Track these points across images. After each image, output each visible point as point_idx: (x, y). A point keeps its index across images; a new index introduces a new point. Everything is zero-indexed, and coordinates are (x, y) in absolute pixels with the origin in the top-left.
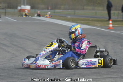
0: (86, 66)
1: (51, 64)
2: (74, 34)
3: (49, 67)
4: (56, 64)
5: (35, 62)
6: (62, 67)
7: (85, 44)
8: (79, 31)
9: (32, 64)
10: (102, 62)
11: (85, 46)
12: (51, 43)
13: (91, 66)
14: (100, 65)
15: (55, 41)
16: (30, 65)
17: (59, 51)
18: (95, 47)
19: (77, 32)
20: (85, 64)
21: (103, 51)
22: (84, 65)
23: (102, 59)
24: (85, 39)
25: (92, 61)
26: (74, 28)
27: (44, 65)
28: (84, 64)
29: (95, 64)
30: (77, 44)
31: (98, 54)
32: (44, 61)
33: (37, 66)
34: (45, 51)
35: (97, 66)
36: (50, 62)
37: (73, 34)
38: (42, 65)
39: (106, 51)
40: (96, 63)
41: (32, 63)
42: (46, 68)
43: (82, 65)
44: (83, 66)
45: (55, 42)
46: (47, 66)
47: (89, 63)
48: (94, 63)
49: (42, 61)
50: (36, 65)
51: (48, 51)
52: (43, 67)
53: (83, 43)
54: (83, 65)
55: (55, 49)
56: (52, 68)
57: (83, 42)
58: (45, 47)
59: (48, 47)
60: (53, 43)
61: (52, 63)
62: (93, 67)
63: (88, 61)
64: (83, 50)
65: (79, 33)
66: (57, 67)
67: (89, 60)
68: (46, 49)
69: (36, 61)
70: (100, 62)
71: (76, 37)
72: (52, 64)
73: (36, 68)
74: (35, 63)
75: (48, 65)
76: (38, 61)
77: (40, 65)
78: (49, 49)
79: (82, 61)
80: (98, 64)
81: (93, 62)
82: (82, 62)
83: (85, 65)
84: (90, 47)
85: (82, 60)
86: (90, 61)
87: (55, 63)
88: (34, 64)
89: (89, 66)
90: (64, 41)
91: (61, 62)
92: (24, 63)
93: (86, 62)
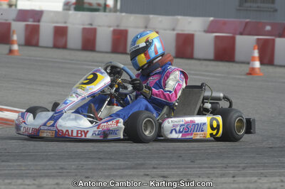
0: (181, 135)
1: (95, 129)
2: (145, 55)
3: (89, 136)
4: (109, 130)
5: (52, 122)
6: (122, 137)
8: (155, 46)
9: (46, 128)
10: (218, 126)
11: (174, 83)
12: (92, 76)
13: (192, 134)
14: (215, 132)
15: (103, 71)
16: (38, 130)
17: (111, 95)
18: (201, 87)
19: (153, 48)
20: (178, 129)
21: (219, 99)
22: (176, 132)
23: (219, 118)
24: (173, 67)
25: (196, 122)
26: (144, 39)
27: (78, 131)
28: (175, 129)
29: (202, 131)
31: (208, 106)
32: (75, 119)
33: (57, 132)
34: (78, 95)
35: (208, 136)
36: (92, 122)
37: (143, 55)
38: (72, 131)
39: (225, 98)
40: (204, 127)
41: (45, 125)
42: (83, 137)
43: (171, 132)
44: (174, 135)
45: (102, 73)
46: (86, 133)
47: (188, 129)
48: (200, 127)
49: (73, 120)
50: (55, 129)
51: (85, 94)
52: (75, 134)
53: (168, 77)
54: (174, 132)
55: (103, 91)
56: (98, 138)
57: (170, 73)
58: (77, 85)
59: (84, 86)
60: (98, 74)
61: (99, 125)
62: (198, 137)
63: (187, 122)
64: (170, 92)
65: (156, 52)
66: (110, 137)
67: (188, 119)
68: (79, 91)
69: (55, 119)
70: (215, 126)
71: (150, 63)
72: (98, 128)
73: (56, 137)
74: (53, 126)
75: (88, 131)
76: (60, 120)
77: (67, 131)
78: (87, 90)
79: (172, 122)
80: (209, 131)
81: (198, 124)
82: (171, 125)
83: (180, 132)
84: (187, 87)
85: (170, 120)
86: (192, 121)
87: (104, 126)
88: (52, 128)
89: (188, 134)
90: (122, 69)
91: (121, 125)
92: (23, 125)
93: (181, 125)
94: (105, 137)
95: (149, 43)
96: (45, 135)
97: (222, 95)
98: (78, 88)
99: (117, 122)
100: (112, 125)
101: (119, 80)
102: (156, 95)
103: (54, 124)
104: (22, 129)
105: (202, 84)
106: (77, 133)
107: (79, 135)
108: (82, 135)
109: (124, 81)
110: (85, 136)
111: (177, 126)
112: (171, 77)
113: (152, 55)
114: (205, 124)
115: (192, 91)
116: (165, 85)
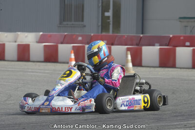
0: (127, 107)
1: (77, 106)
3: (73, 111)
4: (85, 106)
5: (48, 103)
6: (94, 110)
7: (118, 71)
8: (104, 51)
9: (44, 106)
10: (148, 100)
11: (117, 74)
12: (68, 72)
13: (133, 107)
14: (146, 105)
16: (39, 109)
18: (134, 76)
19: (102, 52)
20: (125, 104)
22: (124, 106)
23: (148, 95)
24: (116, 64)
26: (97, 46)
27: (65, 108)
29: (139, 104)
30: (103, 72)
32: (63, 100)
33: (52, 109)
34: (62, 84)
35: (143, 108)
36: (73, 101)
37: (96, 57)
38: (62, 108)
40: (140, 102)
41: (43, 104)
42: (69, 111)
43: (121, 106)
44: (123, 108)
45: (75, 70)
46: (71, 109)
47: (131, 103)
50: (50, 107)
51: (66, 84)
52: (64, 110)
53: (113, 71)
54: (123, 105)
56: (79, 111)
57: (114, 68)
59: (65, 78)
60: (72, 70)
62: (137, 109)
63: (130, 99)
64: (116, 81)
66: (87, 111)
67: (131, 97)
68: (62, 82)
69: (49, 100)
70: (146, 101)
72: (79, 105)
73: (51, 112)
74: (49, 105)
75: (72, 108)
76: (53, 101)
77: (59, 108)
78: (67, 81)
79: (122, 99)
80: (143, 104)
81: (136, 100)
82: (121, 101)
83: (126, 106)
84: (125, 77)
85: (120, 98)
86: (133, 98)
87: (82, 104)
88: (48, 107)
90: (87, 67)
91: (93, 102)
92: (27, 105)
93: (127, 101)
94: (83, 111)
95: (100, 49)
96: (44, 111)
97: (144, 81)
98: (60, 80)
99: (91, 101)
100: (87, 103)
101: (84, 74)
102: (108, 83)
103: (49, 104)
104: (26, 108)
105: (135, 74)
106: (65, 109)
107: (67, 110)
108: (68, 110)
109: (87, 74)
110: (71, 111)
111: (125, 102)
112: (116, 71)
113: (102, 56)
114: (140, 100)
115: (128, 79)
116: (111, 76)
